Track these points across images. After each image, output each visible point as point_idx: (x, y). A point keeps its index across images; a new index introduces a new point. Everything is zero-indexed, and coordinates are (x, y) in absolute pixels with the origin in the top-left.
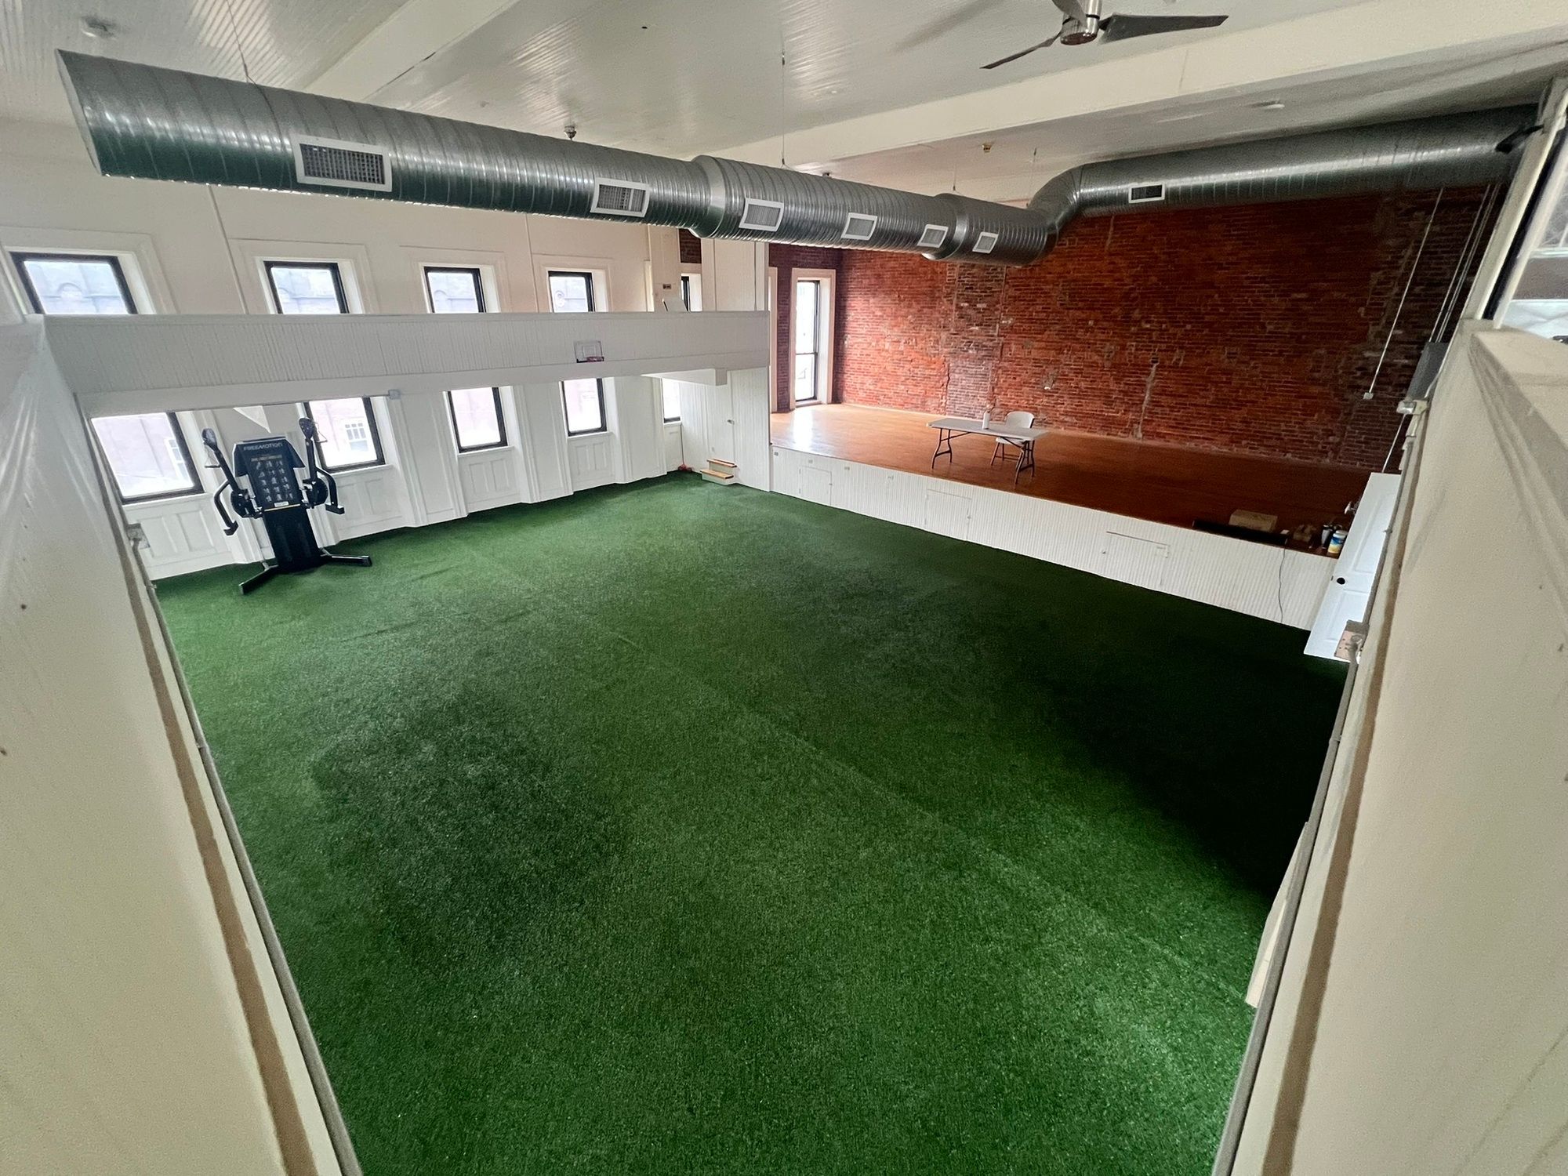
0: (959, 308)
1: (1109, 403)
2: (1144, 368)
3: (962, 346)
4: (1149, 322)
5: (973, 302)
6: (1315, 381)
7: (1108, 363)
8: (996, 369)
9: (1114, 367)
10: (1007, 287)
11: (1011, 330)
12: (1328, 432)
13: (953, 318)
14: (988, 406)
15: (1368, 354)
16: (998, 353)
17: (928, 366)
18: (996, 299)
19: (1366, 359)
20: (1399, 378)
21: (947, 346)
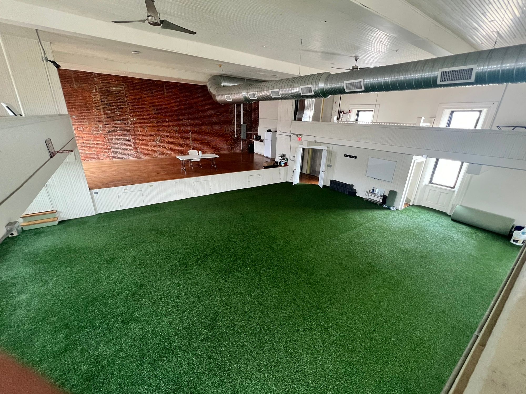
0: (105, 113)
1: (180, 145)
2: (187, 133)
3: (113, 129)
4: (185, 120)
5: (113, 111)
6: (226, 134)
7: (177, 133)
8: (134, 138)
9: (179, 133)
10: (128, 106)
11: (136, 123)
12: (231, 145)
13: (103, 117)
14: (135, 152)
15: (233, 127)
16: (133, 132)
17: (95, 139)
18: (124, 110)
19: (233, 128)
20: (239, 132)
21: (104, 130)
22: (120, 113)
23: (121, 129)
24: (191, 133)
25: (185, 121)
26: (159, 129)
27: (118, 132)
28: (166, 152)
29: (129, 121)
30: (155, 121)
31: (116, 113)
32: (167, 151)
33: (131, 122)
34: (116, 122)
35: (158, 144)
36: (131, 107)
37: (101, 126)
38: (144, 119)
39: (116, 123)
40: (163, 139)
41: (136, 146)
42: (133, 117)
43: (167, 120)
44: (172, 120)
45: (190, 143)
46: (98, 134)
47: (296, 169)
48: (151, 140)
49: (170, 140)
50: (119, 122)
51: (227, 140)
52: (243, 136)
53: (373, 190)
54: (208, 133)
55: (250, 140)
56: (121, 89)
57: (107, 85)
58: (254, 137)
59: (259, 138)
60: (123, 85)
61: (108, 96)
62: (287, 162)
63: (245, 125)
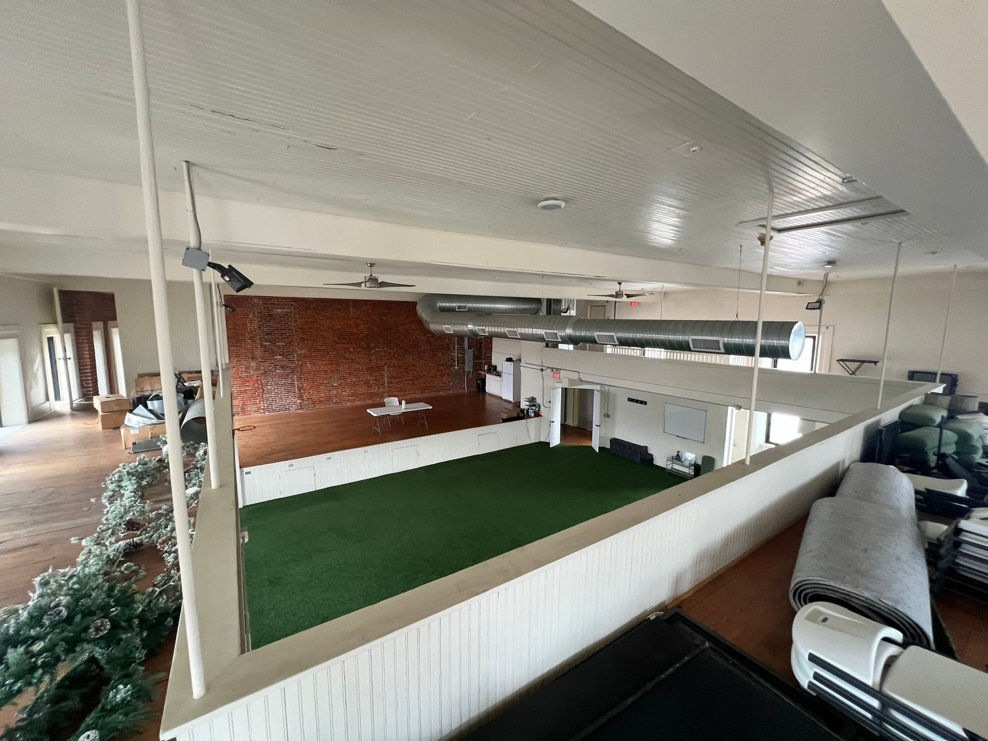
0: (262, 346)
1: (369, 387)
2: (381, 368)
3: (270, 368)
4: (379, 348)
5: (273, 342)
6: (441, 365)
7: (365, 368)
8: (299, 379)
9: (368, 369)
10: (297, 333)
11: (305, 356)
12: (449, 382)
13: (258, 352)
14: (298, 401)
15: (452, 354)
16: (299, 370)
17: (243, 384)
18: (290, 340)
19: (452, 356)
20: (462, 361)
21: (257, 370)
22: (283, 344)
23: (283, 367)
24: (387, 367)
25: (379, 350)
26: (338, 365)
27: (278, 371)
28: (347, 398)
29: (295, 355)
30: (334, 353)
31: (278, 344)
32: (349, 396)
33: (298, 356)
34: (276, 357)
35: (335, 386)
36: (301, 335)
37: (253, 364)
38: (317, 351)
39: (276, 359)
40: (343, 378)
41: (302, 391)
42: (302, 349)
43: (352, 350)
44: (359, 350)
45: (384, 382)
46: (247, 377)
47: (553, 422)
48: (325, 382)
49: (354, 380)
50: (280, 357)
51: (442, 376)
52: (468, 367)
53: (678, 455)
54: (413, 366)
55: (480, 372)
56: (288, 310)
57: (270, 306)
58: (486, 368)
59: (493, 370)
60: (292, 305)
61: (269, 321)
62: (539, 410)
63: (472, 350)
